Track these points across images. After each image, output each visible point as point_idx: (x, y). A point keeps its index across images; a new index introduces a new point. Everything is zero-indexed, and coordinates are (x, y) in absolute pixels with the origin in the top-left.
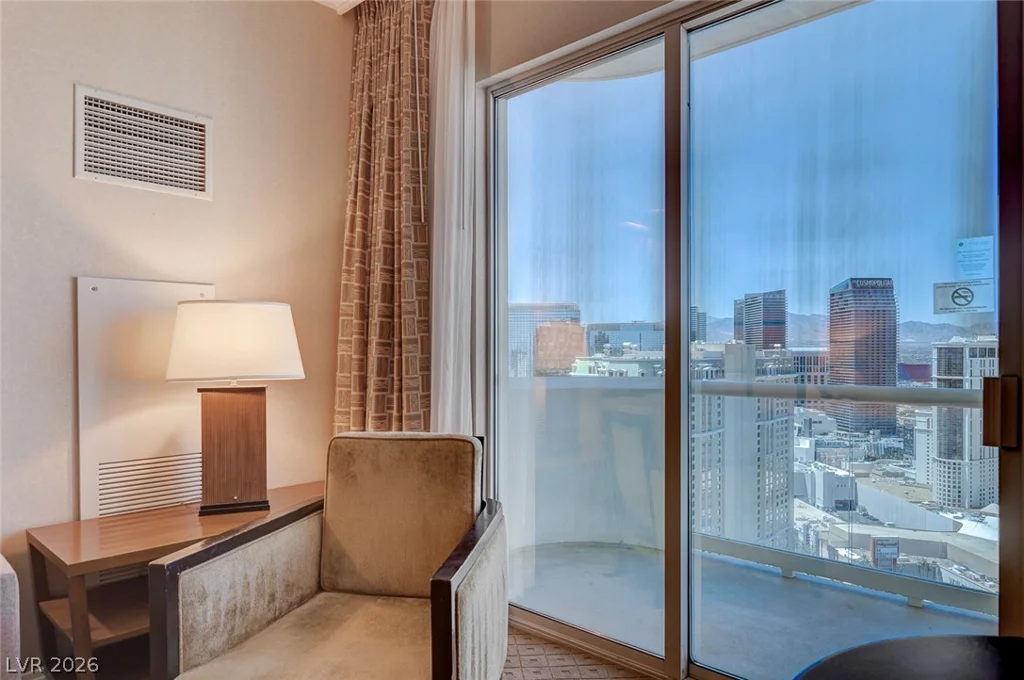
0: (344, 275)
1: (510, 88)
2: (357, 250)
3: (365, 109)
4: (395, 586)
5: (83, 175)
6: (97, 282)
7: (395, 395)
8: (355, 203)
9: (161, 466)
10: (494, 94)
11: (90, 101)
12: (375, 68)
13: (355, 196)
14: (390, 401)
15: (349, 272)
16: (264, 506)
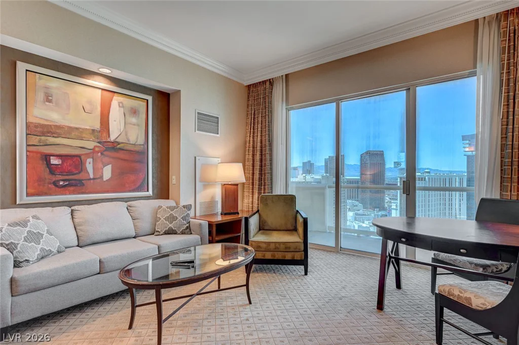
0: (247, 156)
1: (293, 109)
2: (251, 149)
3: (253, 112)
4: (279, 228)
5: (197, 132)
6: (199, 158)
7: (263, 187)
8: (250, 136)
9: (211, 203)
10: (288, 110)
11: (198, 113)
12: (255, 101)
13: (250, 134)
14: (262, 188)
15: (249, 154)
16: (238, 213)
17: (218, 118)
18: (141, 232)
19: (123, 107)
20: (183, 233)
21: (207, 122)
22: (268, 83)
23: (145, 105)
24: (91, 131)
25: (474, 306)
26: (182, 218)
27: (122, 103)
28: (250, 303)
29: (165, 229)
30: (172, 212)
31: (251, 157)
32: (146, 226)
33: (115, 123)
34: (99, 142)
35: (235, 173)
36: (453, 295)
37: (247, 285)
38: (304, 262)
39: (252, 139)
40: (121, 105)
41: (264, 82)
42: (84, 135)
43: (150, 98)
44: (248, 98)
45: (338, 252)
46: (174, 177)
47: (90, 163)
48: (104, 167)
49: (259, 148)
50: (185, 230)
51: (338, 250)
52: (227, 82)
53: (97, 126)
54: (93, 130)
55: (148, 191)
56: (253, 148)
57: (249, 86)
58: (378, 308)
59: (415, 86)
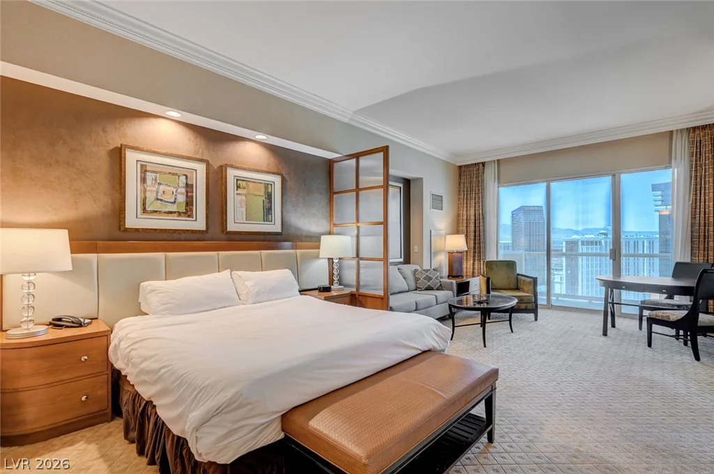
2: (465, 221)
3: (466, 189)
4: (503, 288)
5: (432, 210)
6: (433, 231)
8: (463, 210)
11: (432, 194)
15: (462, 226)
17: (441, 196)
18: (411, 288)
20: (438, 289)
21: (437, 201)
22: (481, 165)
28: (512, 332)
29: (425, 286)
30: (427, 274)
32: (412, 283)
35: (458, 243)
37: (510, 321)
38: (534, 311)
39: (465, 213)
41: (477, 164)
43: (401, 185)
44: (460, 176)
45: (549, 309)
46: (416, 247)
49: (472, 221)
50: (439, 287)
51: (549, 306)
52: (447, 163)
55: (402, 257)
56: (467, 220)
57: (460, 167)
58: (604, 335)
59: (620, 173)
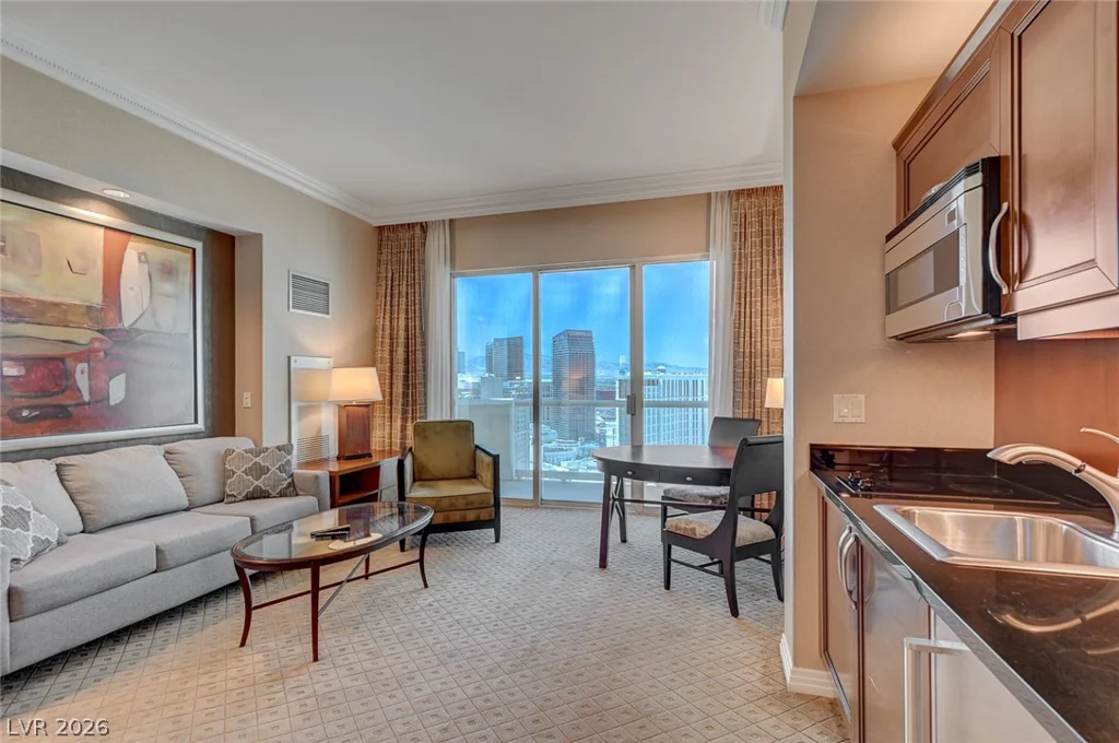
0: (379, 352)
1: (462, 275)
2: (388, 340)
3: (390, 275)
4: (447, 475)
5: (292, 310)
6: (297, 358)
7: (410, 408)
8: (384, 318)
9: (317, 441)
10: (453, 276)
11: (294, 276)
12: (394, 256)
13: (384, 315)
14: (408, 411)
15: (382, 350)
16: (370, 456)
17: (327, 285)
18: (198, 499)
19: (147, 262)
20: (282, 495)
21: (309, 293)
22: (418, 230)
23: (188, 259)
24: (84, 310)
25: (698, 536)
26: (279, 468)
27: (145, 254)
28: (426, 586)
29: (246, 491)
30: (257, 460)
31: (387, 355)
32: (207, 486)
33: (132, 293)
34: (99, 331)
35: (363, 384)
36: (680, 529)
37: (421, 561)
38: (494, 523)
39: (388, 323)
40: (143, 258)
41: (411, 226)
42: (70, 317)
43: (199, 246)
44: (380, 247)
45: (537, 507)
46: (247, 395)
47: (82, 372)
48: (111, 378)
49: (402, 340)
50: (286, 488)
51: (537, 503)
52: (344, 220)
53: (97, 298)
54: (89, 308)
55: (196, 422)
56: (391, 338)
57: (380, 229)
58: (601, 566)
59: (644, 263)
